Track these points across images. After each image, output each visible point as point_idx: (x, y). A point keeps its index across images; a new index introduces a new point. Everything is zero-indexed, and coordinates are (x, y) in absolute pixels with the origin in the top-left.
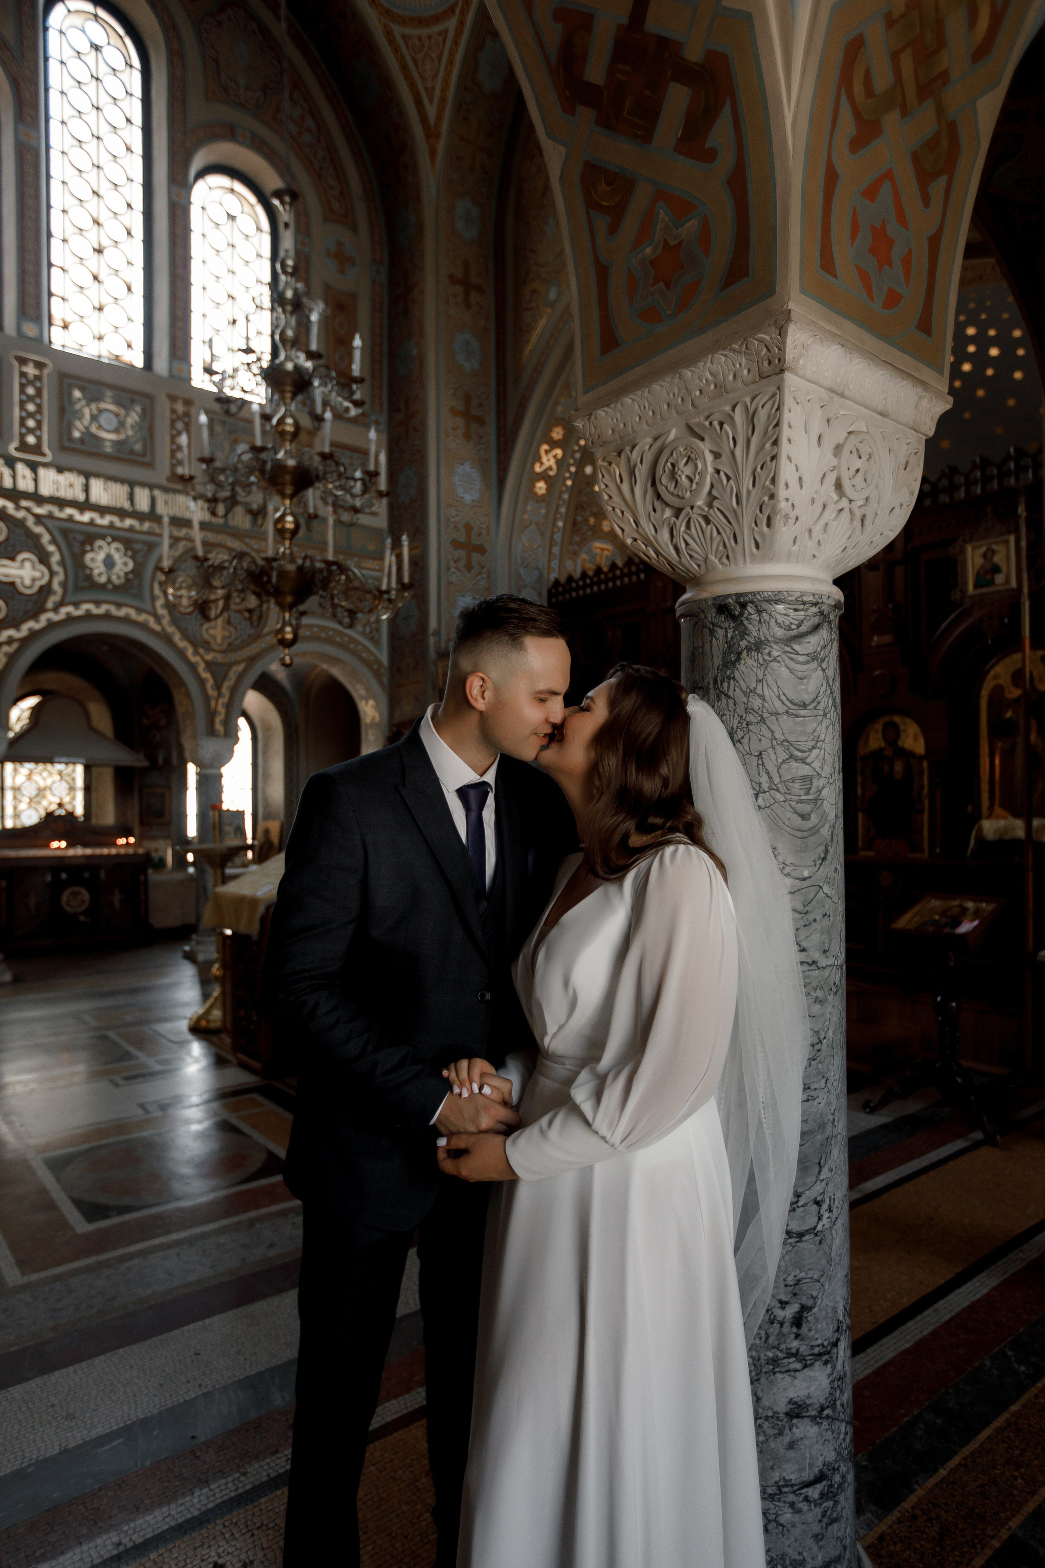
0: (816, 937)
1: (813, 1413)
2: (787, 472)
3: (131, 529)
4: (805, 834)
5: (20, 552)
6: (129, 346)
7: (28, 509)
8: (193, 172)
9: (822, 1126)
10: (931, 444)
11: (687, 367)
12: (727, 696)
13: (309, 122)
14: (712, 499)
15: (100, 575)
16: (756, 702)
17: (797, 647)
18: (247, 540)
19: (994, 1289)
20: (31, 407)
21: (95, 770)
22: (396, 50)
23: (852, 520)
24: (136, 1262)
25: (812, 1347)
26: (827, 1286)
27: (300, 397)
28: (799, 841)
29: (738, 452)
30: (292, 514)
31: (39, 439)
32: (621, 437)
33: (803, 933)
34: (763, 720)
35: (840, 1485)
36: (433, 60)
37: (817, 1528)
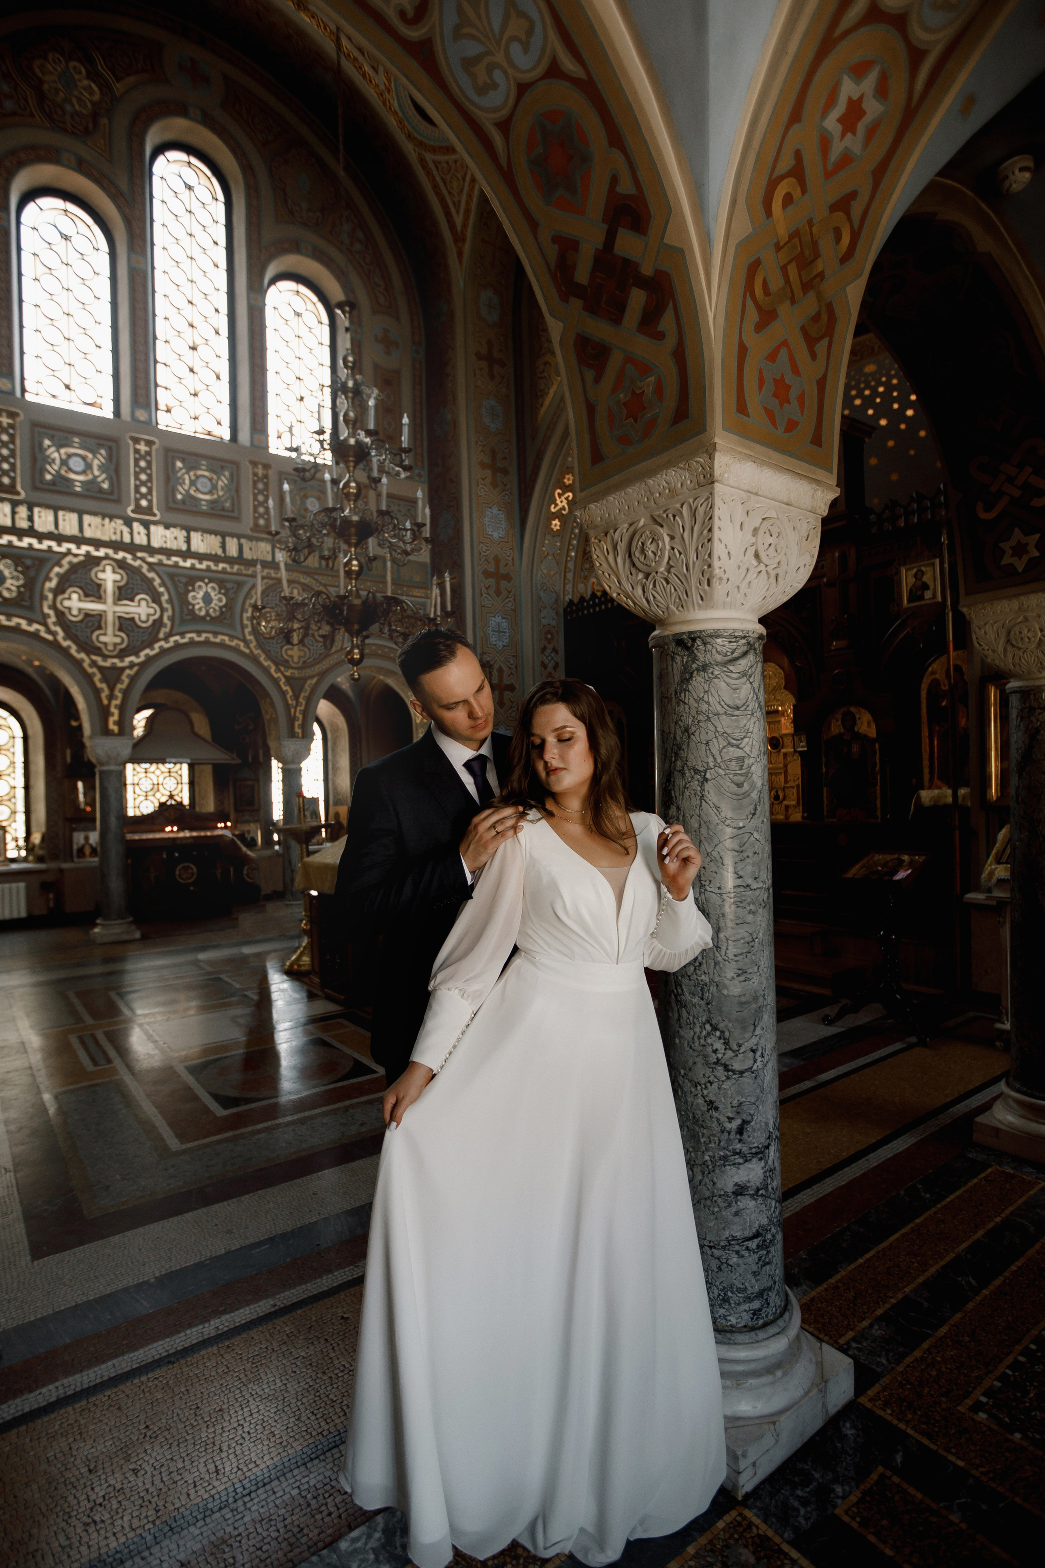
0: (749, 869)
1: (752, 1193)
2: (718, 549)
3: (224, 571)
4: (740, 797)
5: (138, 594)
6: (219, 423)
7: (143, 559)
8: (266, 281)
9: (756, 998)
10: (825, 521)
11: (649, 478)
12: (684, 703)
13: (359, 234)
14: (669, 568)
15: (200, 609)
16: (704, 707)
17: (731, 668)
18: (316, 577)
19: (912, 1145)
20: (143, 477)
21: (196, 767)
22: (429, 173)
23: (769, 578)
24: (263, 1135)
25: (751, 1148)
26: (761, 1107)
27: (361, 466)
28: (735, 802)
29: (686, 535)
30: (356, 559)
31: (150, 502)
32: (607, 523)
33: (740, 865)
34: (709, 719)
35: (771, 1241)
36: (458, 179)
37: (754, 1268)
